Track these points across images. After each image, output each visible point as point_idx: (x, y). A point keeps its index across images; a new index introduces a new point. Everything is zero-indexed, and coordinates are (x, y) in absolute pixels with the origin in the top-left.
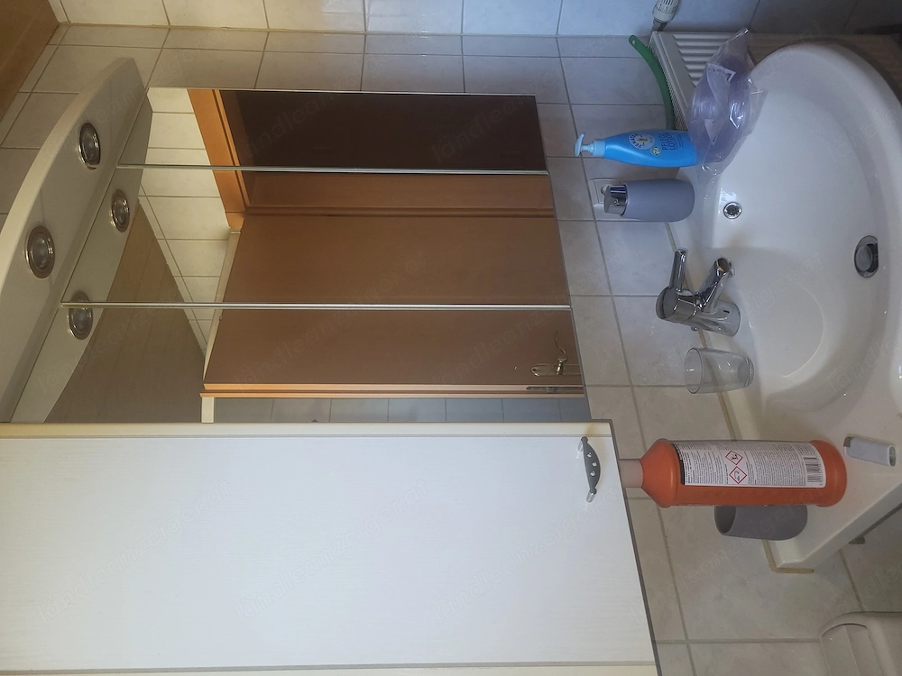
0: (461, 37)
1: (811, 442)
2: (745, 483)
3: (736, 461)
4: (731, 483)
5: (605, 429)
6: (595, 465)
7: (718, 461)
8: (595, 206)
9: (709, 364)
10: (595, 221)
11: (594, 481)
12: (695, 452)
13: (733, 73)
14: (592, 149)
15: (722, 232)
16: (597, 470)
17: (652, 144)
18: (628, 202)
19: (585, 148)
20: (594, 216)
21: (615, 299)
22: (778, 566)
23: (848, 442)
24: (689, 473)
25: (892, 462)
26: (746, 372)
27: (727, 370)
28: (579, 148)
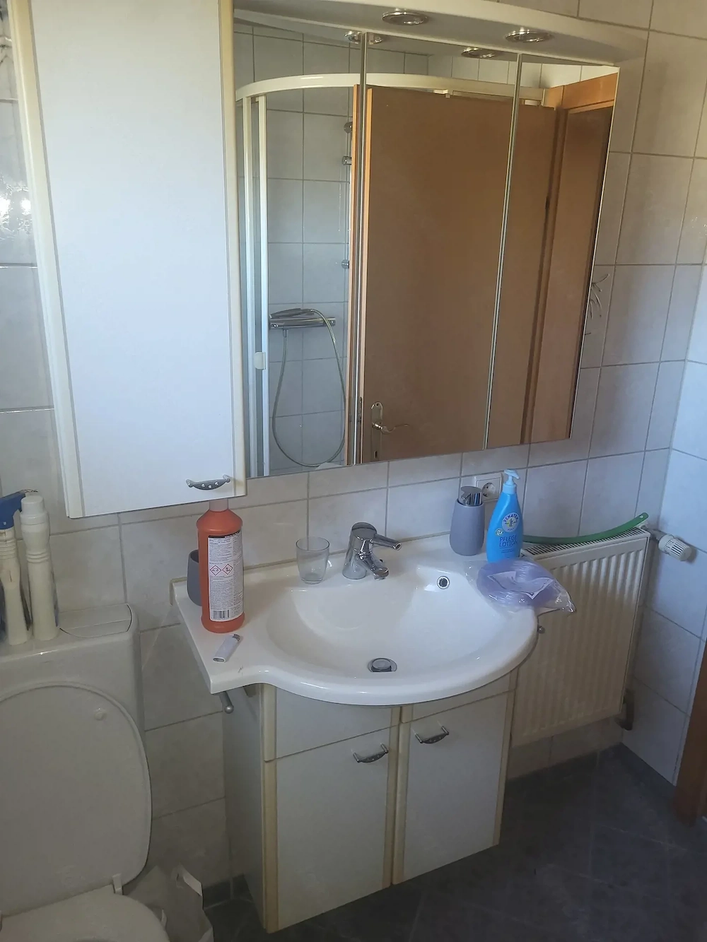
0: (684, 360)
1: (243, 614)
2: (210, 573)
3: (225, 570)
4: (210, 566)
5: (241, 492)
6: (210, 487)
7: (226, 559)
8: (475, 478)
9: (316, 556)
10: (461, 477)
11: (199, 486)
12: (231, 545)
13: (532, 597)
14: (509, 482)
15: (430, 574)
16: (206, 488)
17: (507, 531)
18: (467, 507)
19: (510, 478)
20: (465, 476)
21: (386, 490)
22: (173, 584)
23: (236, 637)
24: (216, 540)
25: (216, 659)
26: (312, 579)
27: (313, 566)
28: (511, 474)
